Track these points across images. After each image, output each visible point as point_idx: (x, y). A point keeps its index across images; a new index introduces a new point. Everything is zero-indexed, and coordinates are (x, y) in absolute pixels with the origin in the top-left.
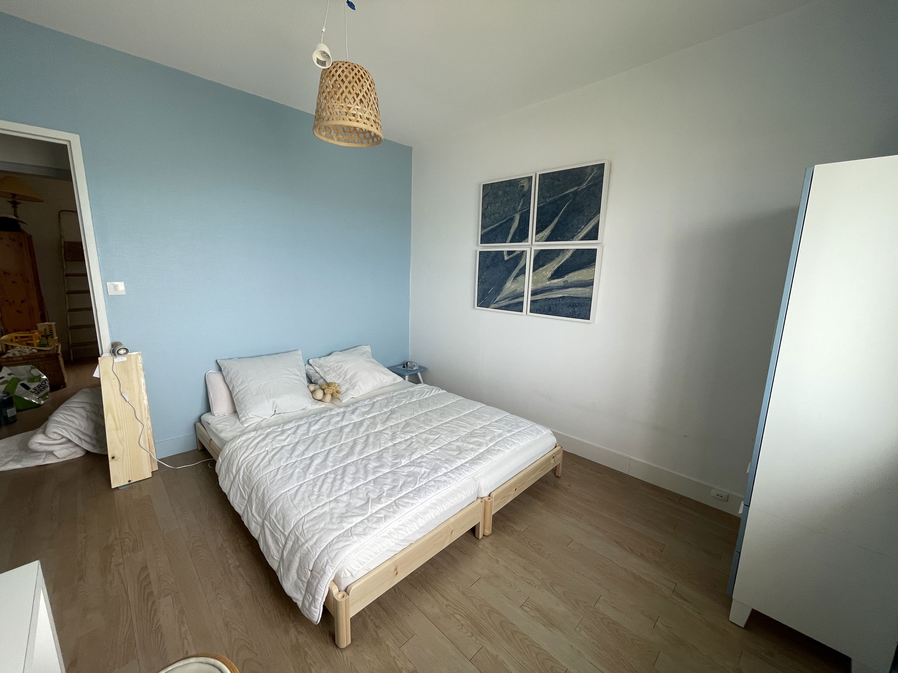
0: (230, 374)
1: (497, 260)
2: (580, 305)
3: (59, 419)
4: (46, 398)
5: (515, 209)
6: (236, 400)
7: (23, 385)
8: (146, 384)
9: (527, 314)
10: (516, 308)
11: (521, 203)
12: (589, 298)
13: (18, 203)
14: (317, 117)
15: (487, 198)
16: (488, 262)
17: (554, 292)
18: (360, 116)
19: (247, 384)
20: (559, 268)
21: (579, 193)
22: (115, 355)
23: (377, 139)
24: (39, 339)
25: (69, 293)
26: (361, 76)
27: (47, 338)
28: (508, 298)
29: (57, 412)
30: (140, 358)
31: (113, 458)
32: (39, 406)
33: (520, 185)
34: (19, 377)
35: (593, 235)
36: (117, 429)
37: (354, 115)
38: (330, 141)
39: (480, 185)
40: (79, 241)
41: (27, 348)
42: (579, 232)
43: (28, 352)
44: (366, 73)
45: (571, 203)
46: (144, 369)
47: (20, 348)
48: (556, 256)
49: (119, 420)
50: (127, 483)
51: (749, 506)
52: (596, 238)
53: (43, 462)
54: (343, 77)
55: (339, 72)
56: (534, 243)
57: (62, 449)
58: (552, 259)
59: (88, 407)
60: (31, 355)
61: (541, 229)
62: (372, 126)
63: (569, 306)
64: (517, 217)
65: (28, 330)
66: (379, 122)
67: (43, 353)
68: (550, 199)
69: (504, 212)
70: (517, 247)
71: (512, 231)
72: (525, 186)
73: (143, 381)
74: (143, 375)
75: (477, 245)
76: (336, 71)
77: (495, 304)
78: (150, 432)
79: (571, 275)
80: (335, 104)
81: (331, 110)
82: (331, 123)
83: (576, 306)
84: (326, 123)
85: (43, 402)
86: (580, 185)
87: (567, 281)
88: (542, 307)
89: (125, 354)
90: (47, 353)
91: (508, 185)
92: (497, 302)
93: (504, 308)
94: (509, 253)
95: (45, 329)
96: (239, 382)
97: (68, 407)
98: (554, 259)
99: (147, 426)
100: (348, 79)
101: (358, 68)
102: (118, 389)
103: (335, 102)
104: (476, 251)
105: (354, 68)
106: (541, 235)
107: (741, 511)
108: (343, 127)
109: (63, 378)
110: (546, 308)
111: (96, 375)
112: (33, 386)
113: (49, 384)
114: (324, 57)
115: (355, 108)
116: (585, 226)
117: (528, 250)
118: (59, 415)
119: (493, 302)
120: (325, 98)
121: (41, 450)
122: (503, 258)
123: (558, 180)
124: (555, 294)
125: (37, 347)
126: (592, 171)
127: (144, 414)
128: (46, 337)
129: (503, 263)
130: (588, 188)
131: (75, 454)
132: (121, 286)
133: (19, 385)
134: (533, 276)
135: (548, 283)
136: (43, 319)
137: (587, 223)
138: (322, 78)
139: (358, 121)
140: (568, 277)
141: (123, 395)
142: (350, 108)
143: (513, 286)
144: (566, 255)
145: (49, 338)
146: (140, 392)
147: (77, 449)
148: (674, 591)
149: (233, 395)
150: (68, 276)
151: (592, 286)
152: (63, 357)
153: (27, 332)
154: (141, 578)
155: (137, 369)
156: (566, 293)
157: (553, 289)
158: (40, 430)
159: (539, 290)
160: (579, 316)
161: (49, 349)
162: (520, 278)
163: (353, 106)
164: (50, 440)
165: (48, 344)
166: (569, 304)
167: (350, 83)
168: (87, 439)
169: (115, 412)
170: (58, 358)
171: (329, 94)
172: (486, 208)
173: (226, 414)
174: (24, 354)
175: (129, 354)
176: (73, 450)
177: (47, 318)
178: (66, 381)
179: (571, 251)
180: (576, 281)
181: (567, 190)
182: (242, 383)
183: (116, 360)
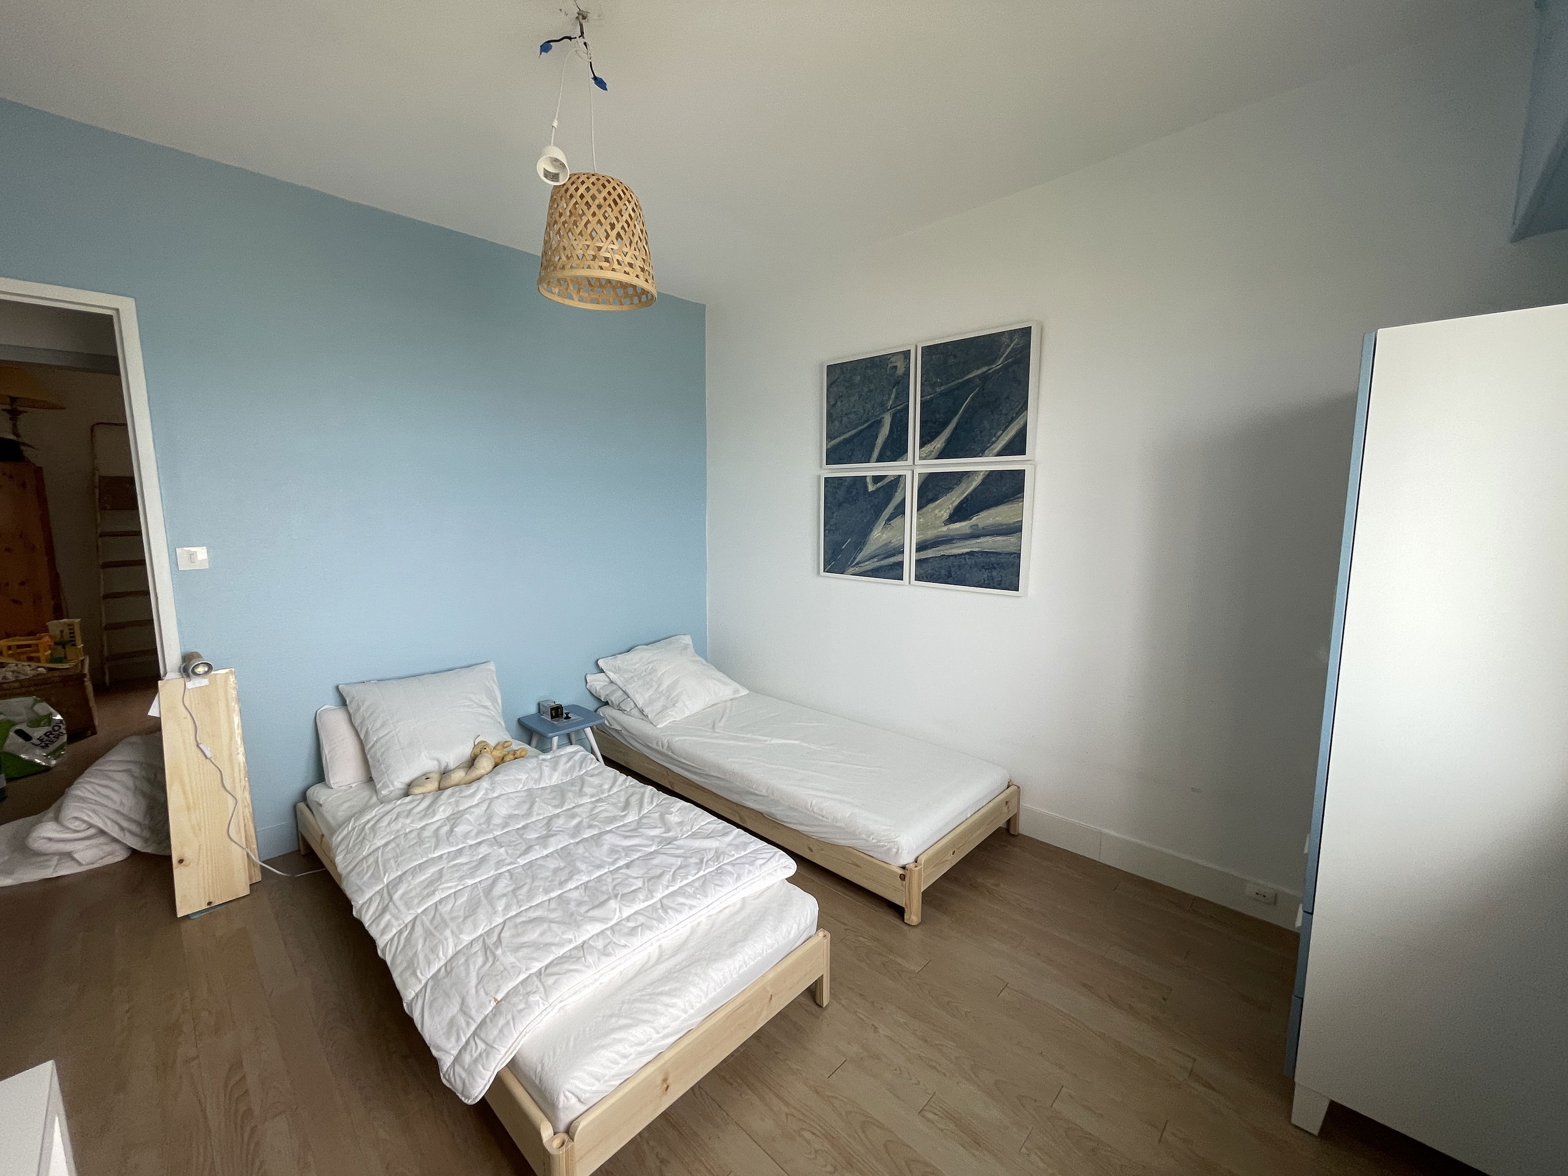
0: (361, 710)
1: (855, 491)
2: (1002, 566)
3: (82, 792)
4: (60, 755)
5: (882, 404)
6: (371, 757)
7: (20, 733)
8: (242, 726)
9: (910, 583)
10: (892, 573)
11: (893, 396)
12: (1015, 553)
13: (21, 412)
14: (545, 263)
15: (834, 389)
16: (841, 494)
17: (958, 544)
18: (618, 260)
19: (392, 726)
20: (961, 503)
21: (990, 376)
22: (188, 676)
23: (647, 297)
24: (50, 649)
25: (106, 565)
26: (619, 196)
27: (64, 648)
28: (877, 556)
29: (80, 780)
30: (232, 679)
31: (181, 861)
32: (47, 769)
33: (889, 366)
34: (12, 718)
35: (1018, 446)
36: (188, 809)
37: (607, 260)
38: (568, 302)
39: (821, 366)
40: (128, 475)
41: (29, 665)
42: (994, 443)
43: (29, 672)
44: (627, 190)
45: (978, 393)
46: (239, 700)
47: (17, 665)
48: (956, 484)
49: (192, 793)
50: (205, 907)
51: (1312, 914)
52: (1022, 452)
53: (53, 872)
54: (588, 198)
55: (582, 190)
56: (917, 461)
57: (88, 847)
58: (950, 489)
59: (136, 770)
60: (35, 678)
61: (929, 439)
62: (637, 276)
63: (983, 567)
64: (887, 419)
65: (31, 634)
66: (650, 269)
67: (57, 674)
68: (943, 388)
69: (865, 410)
70: (890, 469)
71: (880, 441)
72: (899, 367)
73: (237, 720)
74: (237, 709)
75: (821, 466)
76: (577, 189)
77: (854, 566)
78: (248, 812)
79: (983, 514)
80: (575, 243)
81: (568, 252)
82: (568, 273)
83: (995, 568)
84: (560, 274)
85: (54, 762)
86: (992, 364)
87: (977, 525)
88: (936, 571)
89: (206, 673)
90: (64, 673)
91: (869, 365)
92: (857, 564)
93: (870, 573)
94: (877, 479)
95: (62, 632)
96: (378, 724)
97: (100, 770)
98: (953, 488)
99: (243, 802)
100: (597, 202)
101: (613, 184)
102: (192, 738)
103: (575, 240)
104: (819, 477)
105: (606, 183)
106: (928, 448)
107: (1299, 923)
108: (589, 280)
109: (91, 719)
110: (943, 572)
111: (153, 712)
112: (37, 733)
113: (67, 729)
114: (555, 166)
115: (610, 248)
116: (1004, 431)
117: (908, 474)
118: (85, 786)
119: (851, 564)
120: (558, 232)
121: (50, 851)
122: (866, 487)
123: (955, 357)
124: (958, 547)
125: (48, 663)
126: (1012, 340)
127: (237, 780)
128: (63, 644)
129: (866, 496)
130: (1006, 368)
131: (110, 857)
132: (202, 553)
133: (12, 733)
134: (918, 518)
135: (945, 529)
136: (58, 613)
137: (1006, 427)
138: (553, 200)
139: (613, 270)
140: (977, 519)
141: (201, 746)
142: (600, 248)
143: (885, 536)
144: (972, 482)
145: (68, 647)
146: (231, 738)
147: (116, 847)
148: (1191, 1073)
149: (367, 748)
150: (104, 536)
151: (1019, 533)
152: (93, 680)
153: (31, 637)
154: (232, 1082)
155: (227, 700)
156: (977, 545)
157: (953, 539)
158: (50, 814)
159: (929, 542)
160: (1000, 584)
161: (66, 667)
162: (896, 522)
163: (606, 245)
164: (67, 833)
165: (65, 658)
166: (982, 565)
167: (599, 207)
168: (134, 828)
169: (186, 779)
170: (83, 682)
171: (564, 225)
172: (834, 405)
173: (353, 785)
174: (22, 677)
175: (213, 672)
176: (108, 848)
177: (65, 613)
178: (96, 722)
179: (982, 473)
180: (992, 525)
181: (969, 373)
182: (382, 726)
183: (190, 685)
